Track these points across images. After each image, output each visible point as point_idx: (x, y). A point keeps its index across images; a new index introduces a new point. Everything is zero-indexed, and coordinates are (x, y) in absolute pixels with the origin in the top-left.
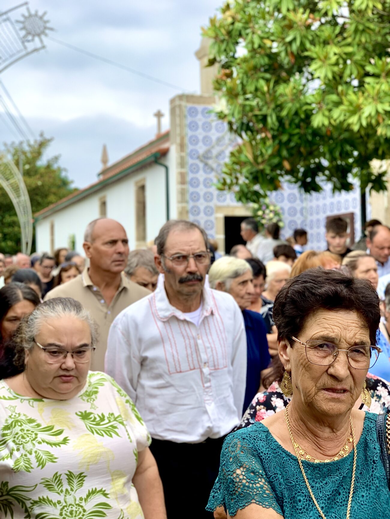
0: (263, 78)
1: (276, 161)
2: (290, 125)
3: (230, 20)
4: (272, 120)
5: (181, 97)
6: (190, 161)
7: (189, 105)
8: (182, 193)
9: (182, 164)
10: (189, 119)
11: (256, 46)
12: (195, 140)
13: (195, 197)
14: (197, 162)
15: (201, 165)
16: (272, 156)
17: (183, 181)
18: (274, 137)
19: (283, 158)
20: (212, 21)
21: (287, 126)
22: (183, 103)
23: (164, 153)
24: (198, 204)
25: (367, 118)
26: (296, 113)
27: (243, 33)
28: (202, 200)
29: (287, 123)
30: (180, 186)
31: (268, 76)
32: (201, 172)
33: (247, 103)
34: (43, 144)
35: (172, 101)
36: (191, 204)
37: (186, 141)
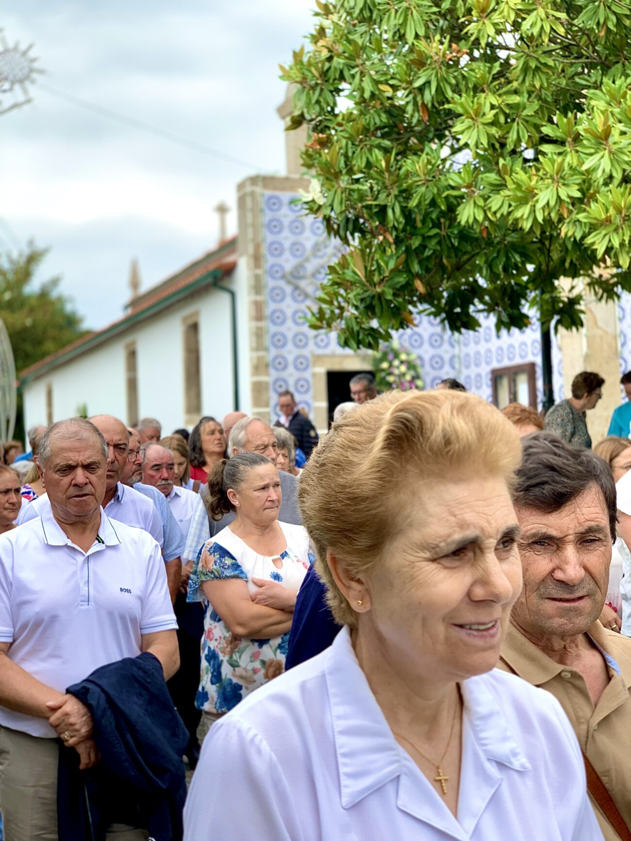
0: (379, 147)
1: (402, 279)
2: (424, 222)
3: (325, 54)
4: (394, 216)
5: (254, 180)
6: (271, 283)
7: (268, 193)
8: (259, 334)
9: (257, 287)
10: (268, 216)
11: (367, 95)
12: (277, 249)
13: (280, 341)
14: (282, 283)
15: (288, 289)
16: (396, 271)
17: (259, 314)
18: (398, 242)
19: (414, 276)
20: (297, 56)
21: (419, 224)
22: (258, 190)
23: (229, 271)
24: (284, 352)
25: (543, 208)
26: (433, 203)
27: (346, 74)
28: (290, 346)
29: (419, 218)
30: (254, 324)
31: (387, 143)
32: (288, 300)
33: (355, 186)
34: (33, 258)
35: (241, 186)
36: (273, 352)
37: (264, 250)
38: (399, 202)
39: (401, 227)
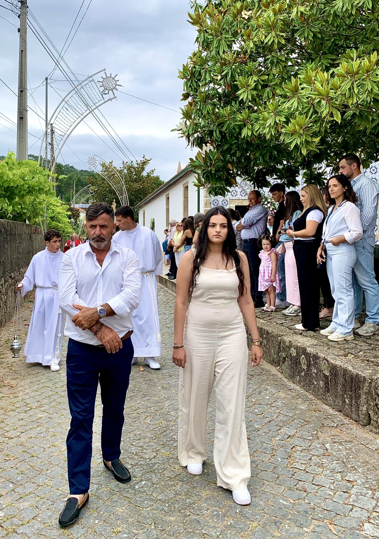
0: (212, 104)
2: (230, 137)
11: (207, 81)
19: (227, 162)
29: (228, 135)
34: (144, 163)
36: (213, 198)
38: (219, 128)
39: (219, 140)
